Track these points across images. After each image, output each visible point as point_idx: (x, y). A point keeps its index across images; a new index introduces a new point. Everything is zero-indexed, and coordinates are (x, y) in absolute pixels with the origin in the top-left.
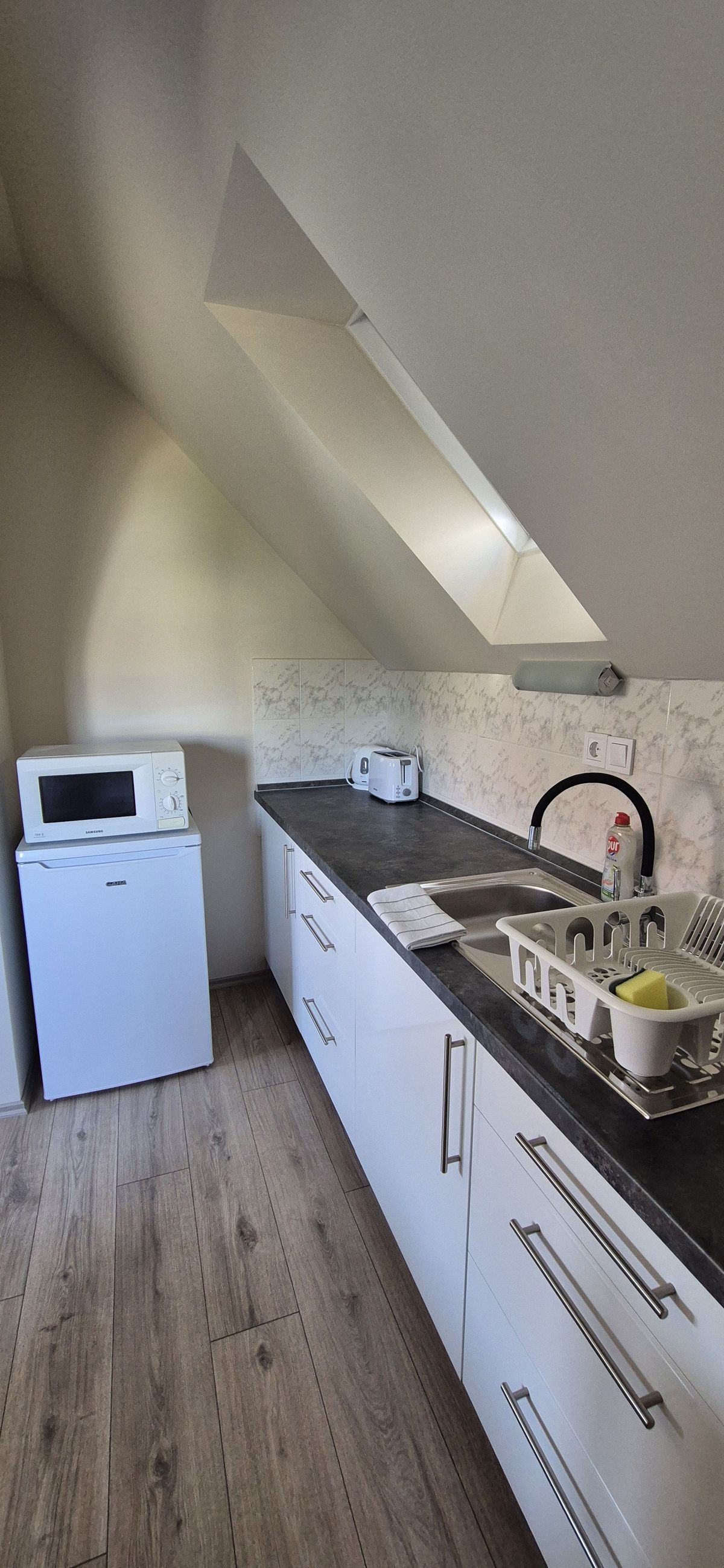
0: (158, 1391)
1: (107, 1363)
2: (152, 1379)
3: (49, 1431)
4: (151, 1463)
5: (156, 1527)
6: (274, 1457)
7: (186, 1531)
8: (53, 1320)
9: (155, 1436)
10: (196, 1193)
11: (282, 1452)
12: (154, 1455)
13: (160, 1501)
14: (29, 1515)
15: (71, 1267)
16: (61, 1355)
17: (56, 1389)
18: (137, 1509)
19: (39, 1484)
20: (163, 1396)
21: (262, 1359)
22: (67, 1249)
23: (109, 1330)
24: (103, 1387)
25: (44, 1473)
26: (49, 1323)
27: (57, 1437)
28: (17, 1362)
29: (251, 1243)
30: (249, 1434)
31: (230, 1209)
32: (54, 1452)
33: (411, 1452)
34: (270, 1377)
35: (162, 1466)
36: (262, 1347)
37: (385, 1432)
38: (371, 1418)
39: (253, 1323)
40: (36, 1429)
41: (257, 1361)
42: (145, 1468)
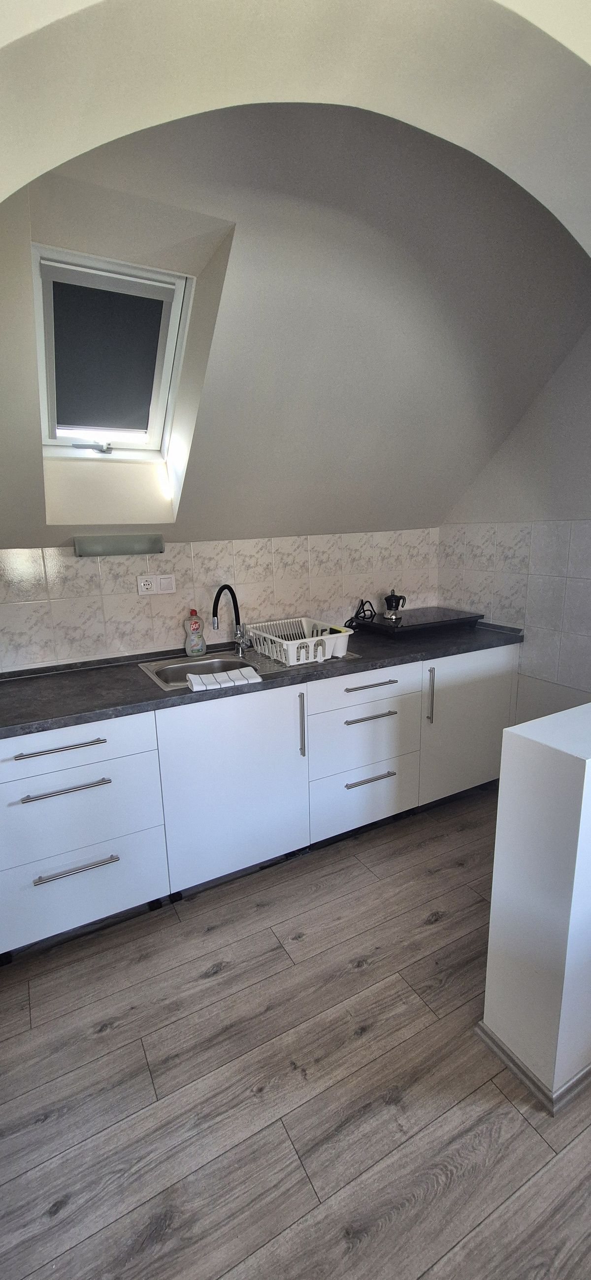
0: (327, 981)
1: (318, 1019)
2: (321, 987)
3: (363, 1030)
4: (360, 969)
5: (382, 957)
6: (341, 921)
7: (378, 945)
8: (298, 1074)
9: (348, 973)
10: (174, 1019)
11: (339, 919)
12: (356, 970)
13: (373, 959)
14: (399, 1016)
15: (252, 1091)
16: (319, 1053)
17: (340, 1042)
18: (378, 967)
19: (387, 1020)
20: (329, 977)
21: (299, 937)
22: (233, 1108)
23: (297, 1029)
24: (331, 1014)
25: (381, 1020)
26: (300, 1077)
27: (362, 1024)
28: (330, 1083)
29: (223, 965)
30: (335, 933)
31: (194, 987)
32: (370, 1021)
33: (326, 878)
34: (308, 932)
35: (359, 965)
36: (293, 939)
37: (320, 886)
38: (316, 891)
39: (281, 946)
40: (364, 1039)
41: (301, 939)
42: (363, 971)
